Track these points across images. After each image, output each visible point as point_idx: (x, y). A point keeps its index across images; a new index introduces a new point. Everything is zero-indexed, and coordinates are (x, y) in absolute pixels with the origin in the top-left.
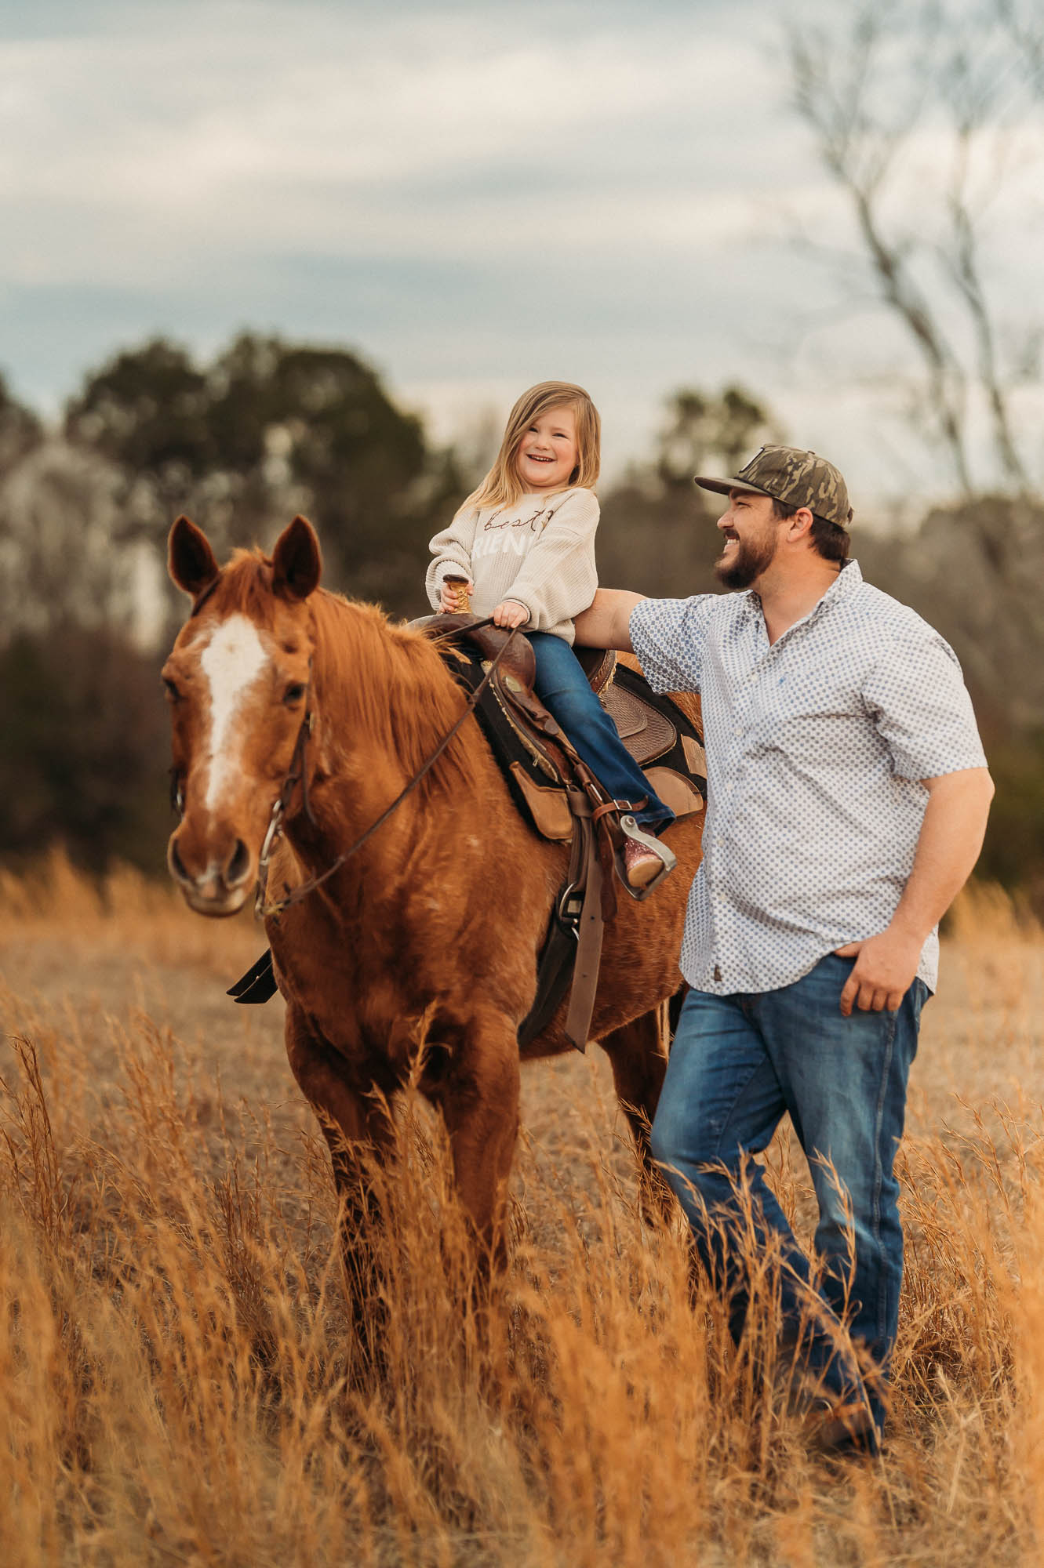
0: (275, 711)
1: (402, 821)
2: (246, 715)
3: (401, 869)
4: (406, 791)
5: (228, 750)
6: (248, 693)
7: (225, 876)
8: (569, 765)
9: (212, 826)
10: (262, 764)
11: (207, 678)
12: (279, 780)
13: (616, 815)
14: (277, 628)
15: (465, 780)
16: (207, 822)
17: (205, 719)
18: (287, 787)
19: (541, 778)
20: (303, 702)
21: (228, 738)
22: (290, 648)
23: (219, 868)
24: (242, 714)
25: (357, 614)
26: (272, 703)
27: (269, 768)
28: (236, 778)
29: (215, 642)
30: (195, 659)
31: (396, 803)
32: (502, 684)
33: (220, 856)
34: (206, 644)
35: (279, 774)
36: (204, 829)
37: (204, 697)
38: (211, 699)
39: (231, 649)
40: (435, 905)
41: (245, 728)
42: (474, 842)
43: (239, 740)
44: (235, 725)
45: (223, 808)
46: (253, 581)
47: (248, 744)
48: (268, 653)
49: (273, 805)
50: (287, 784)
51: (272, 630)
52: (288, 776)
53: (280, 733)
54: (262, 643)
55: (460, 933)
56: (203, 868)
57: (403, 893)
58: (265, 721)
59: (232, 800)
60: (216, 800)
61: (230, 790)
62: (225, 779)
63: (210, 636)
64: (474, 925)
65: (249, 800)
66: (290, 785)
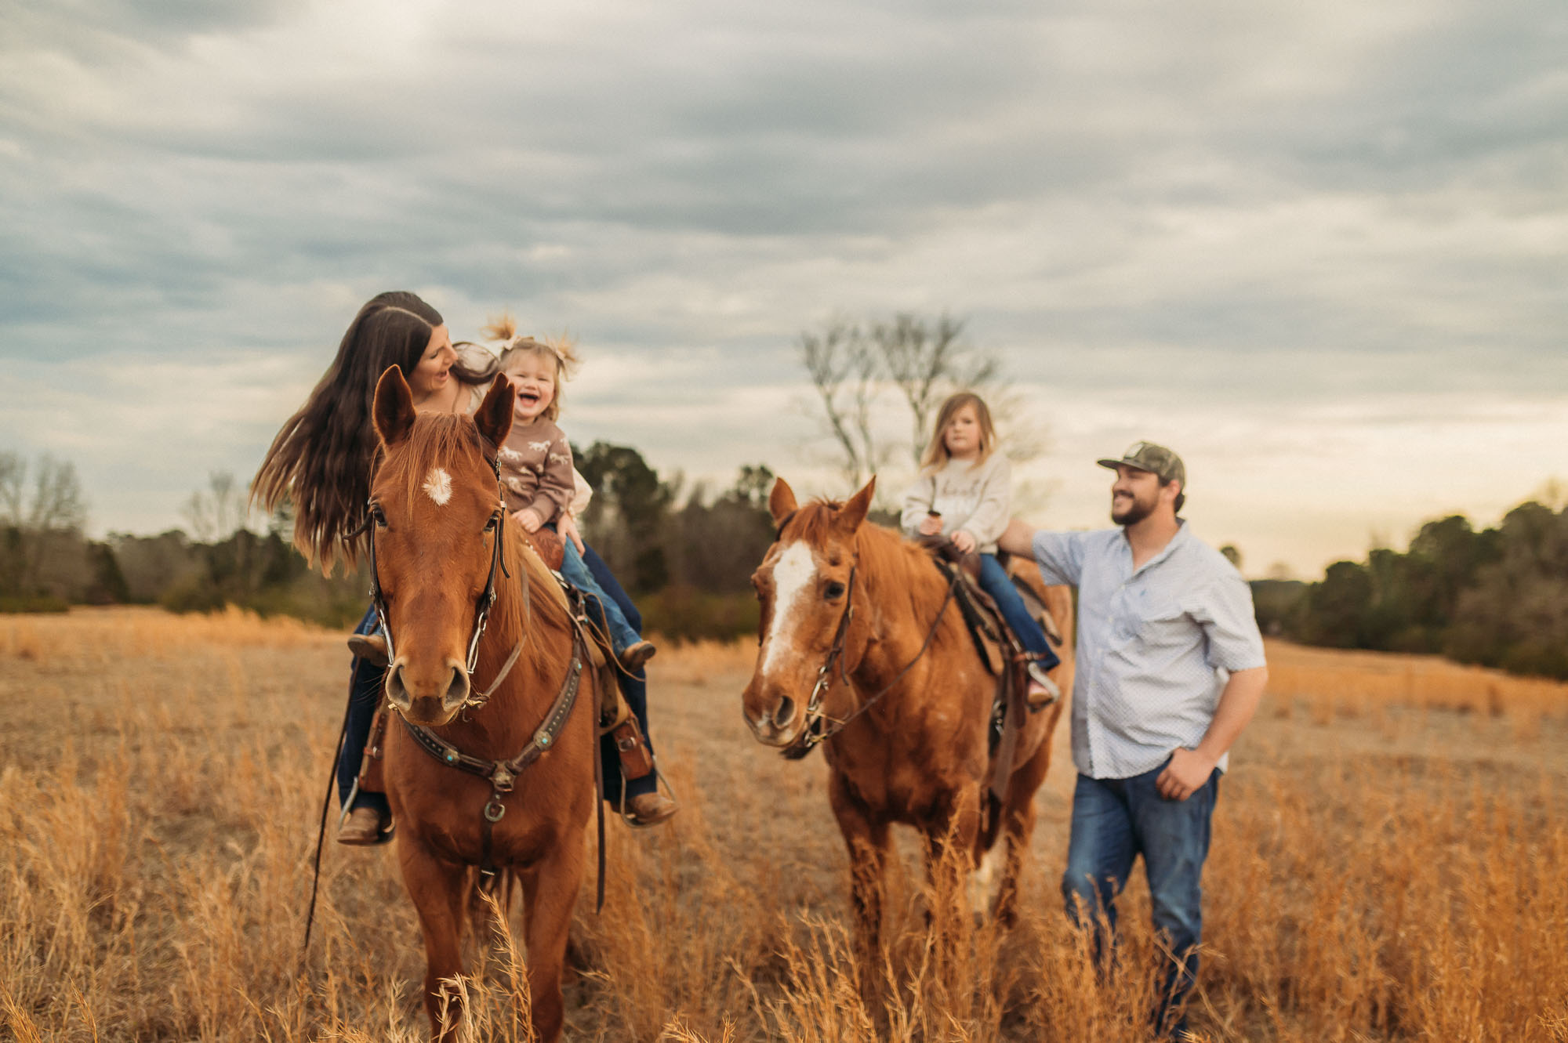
0: (820, 605)
1: (923, 666)
2: (798, 608)
3: (923, 694)
4: (924, 649)
5: (783, 632)
6: (800, 593)
7: (775, 722)
8: (1001, 627)
9: (765, 687)
10: (810, 643)
11: (776, 583)
12: (825, 653)
13: (1027, 662)
14: (826, 550)
15: (954, 636)
16: (762, 683)
17: (771, 611)
18: (830, 658)
19: (991, 637)
20: (844, 598)
21: (784, 624)
22: (835, 562)
23: (770, 716)
24: (795, 608)
25: (887, 535)
26: (817, 600)
27: (816, 646)
28: (787, 653)
29: (784, 559)
30: (770, 570)
31: (920, 655)
32: (964, 579)
33: (771, 708)
34: (777, 561)
35: (825, 649)
36: (760, 688)
37: (773, 596)
38: (776, 598)
39: (792, 563)
40: (943, 717)
41: (798, 619)
42: (963, 675)
43: (792, 626)
44: (790, 616)
45: (773, 675)
46: (814, 517)
47: (800, 629)
48: (816, 565)
49: (819, 670)
50: (831, 655)
51: (822, 551)
52: (832, 650)
53: (825, 621)
54: (814, 559)
55: (956, 733)
56: (760, 716)
57: (924, 711)
58: (813, 613)
59: (781, 669)
60: (770, 669)
61: (780, 661)
62: (778, 654)
63: (781, 555)
64: (964, 728)
65: (797, 668)
66: (834, 655)
